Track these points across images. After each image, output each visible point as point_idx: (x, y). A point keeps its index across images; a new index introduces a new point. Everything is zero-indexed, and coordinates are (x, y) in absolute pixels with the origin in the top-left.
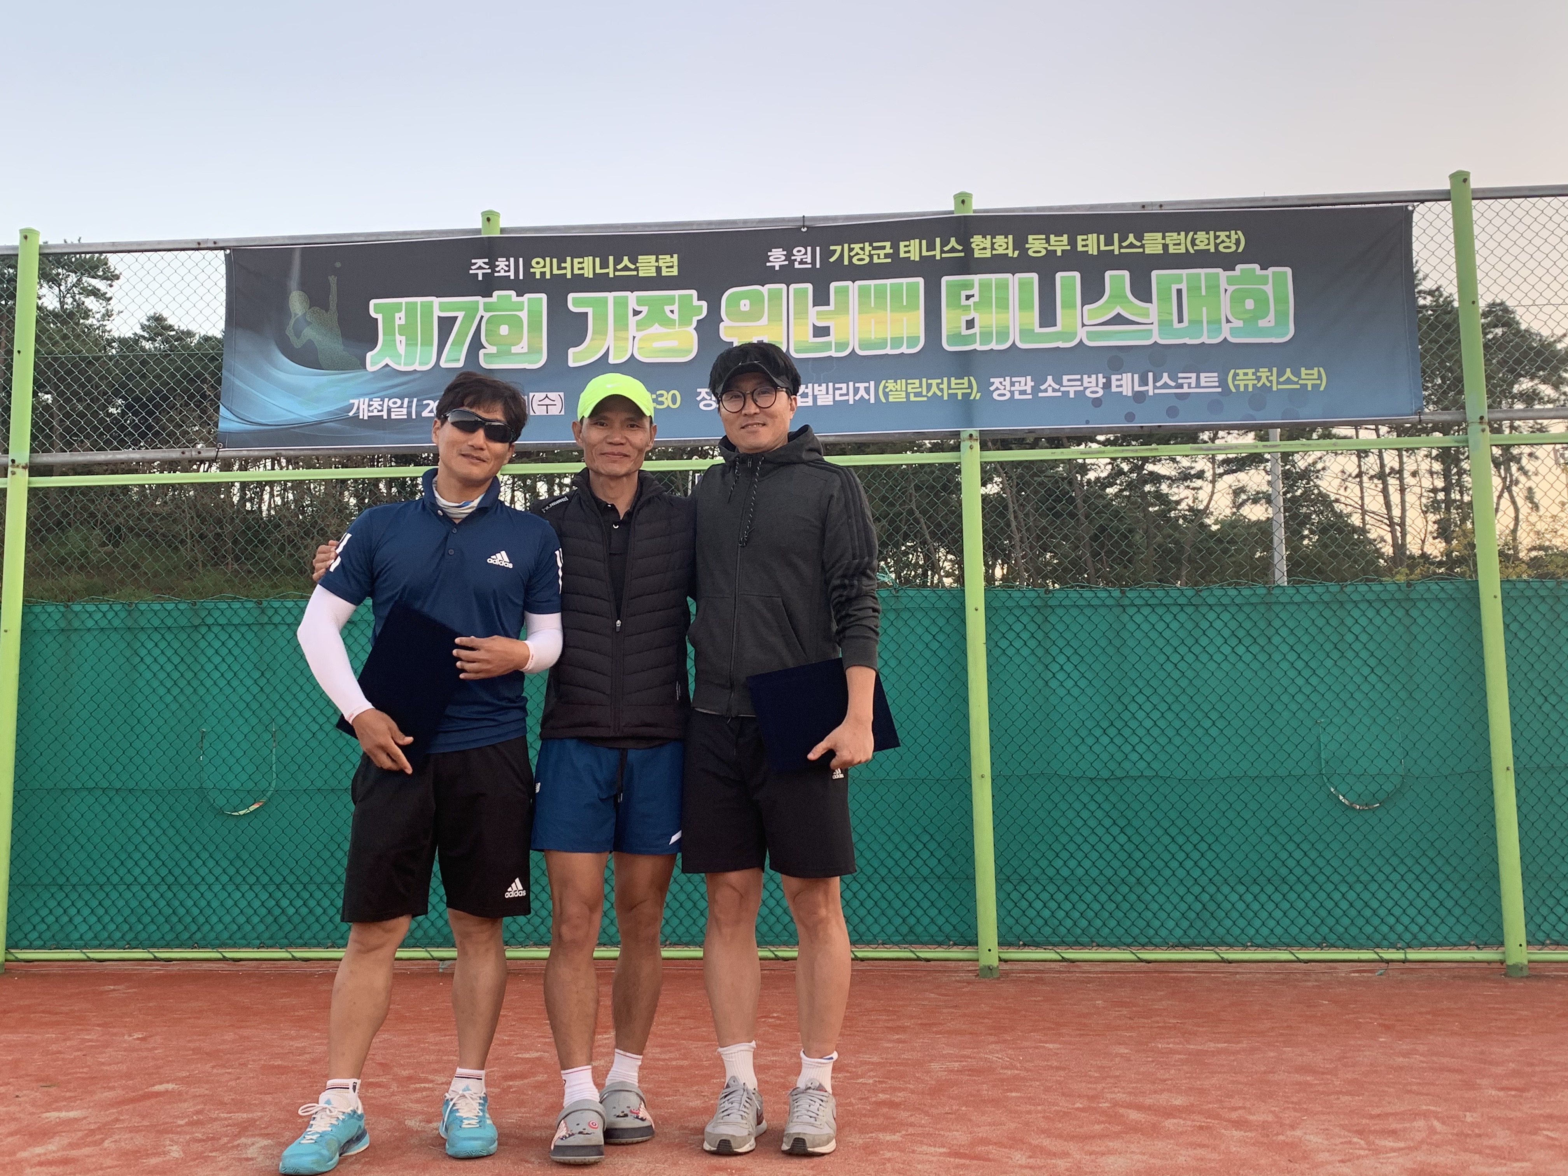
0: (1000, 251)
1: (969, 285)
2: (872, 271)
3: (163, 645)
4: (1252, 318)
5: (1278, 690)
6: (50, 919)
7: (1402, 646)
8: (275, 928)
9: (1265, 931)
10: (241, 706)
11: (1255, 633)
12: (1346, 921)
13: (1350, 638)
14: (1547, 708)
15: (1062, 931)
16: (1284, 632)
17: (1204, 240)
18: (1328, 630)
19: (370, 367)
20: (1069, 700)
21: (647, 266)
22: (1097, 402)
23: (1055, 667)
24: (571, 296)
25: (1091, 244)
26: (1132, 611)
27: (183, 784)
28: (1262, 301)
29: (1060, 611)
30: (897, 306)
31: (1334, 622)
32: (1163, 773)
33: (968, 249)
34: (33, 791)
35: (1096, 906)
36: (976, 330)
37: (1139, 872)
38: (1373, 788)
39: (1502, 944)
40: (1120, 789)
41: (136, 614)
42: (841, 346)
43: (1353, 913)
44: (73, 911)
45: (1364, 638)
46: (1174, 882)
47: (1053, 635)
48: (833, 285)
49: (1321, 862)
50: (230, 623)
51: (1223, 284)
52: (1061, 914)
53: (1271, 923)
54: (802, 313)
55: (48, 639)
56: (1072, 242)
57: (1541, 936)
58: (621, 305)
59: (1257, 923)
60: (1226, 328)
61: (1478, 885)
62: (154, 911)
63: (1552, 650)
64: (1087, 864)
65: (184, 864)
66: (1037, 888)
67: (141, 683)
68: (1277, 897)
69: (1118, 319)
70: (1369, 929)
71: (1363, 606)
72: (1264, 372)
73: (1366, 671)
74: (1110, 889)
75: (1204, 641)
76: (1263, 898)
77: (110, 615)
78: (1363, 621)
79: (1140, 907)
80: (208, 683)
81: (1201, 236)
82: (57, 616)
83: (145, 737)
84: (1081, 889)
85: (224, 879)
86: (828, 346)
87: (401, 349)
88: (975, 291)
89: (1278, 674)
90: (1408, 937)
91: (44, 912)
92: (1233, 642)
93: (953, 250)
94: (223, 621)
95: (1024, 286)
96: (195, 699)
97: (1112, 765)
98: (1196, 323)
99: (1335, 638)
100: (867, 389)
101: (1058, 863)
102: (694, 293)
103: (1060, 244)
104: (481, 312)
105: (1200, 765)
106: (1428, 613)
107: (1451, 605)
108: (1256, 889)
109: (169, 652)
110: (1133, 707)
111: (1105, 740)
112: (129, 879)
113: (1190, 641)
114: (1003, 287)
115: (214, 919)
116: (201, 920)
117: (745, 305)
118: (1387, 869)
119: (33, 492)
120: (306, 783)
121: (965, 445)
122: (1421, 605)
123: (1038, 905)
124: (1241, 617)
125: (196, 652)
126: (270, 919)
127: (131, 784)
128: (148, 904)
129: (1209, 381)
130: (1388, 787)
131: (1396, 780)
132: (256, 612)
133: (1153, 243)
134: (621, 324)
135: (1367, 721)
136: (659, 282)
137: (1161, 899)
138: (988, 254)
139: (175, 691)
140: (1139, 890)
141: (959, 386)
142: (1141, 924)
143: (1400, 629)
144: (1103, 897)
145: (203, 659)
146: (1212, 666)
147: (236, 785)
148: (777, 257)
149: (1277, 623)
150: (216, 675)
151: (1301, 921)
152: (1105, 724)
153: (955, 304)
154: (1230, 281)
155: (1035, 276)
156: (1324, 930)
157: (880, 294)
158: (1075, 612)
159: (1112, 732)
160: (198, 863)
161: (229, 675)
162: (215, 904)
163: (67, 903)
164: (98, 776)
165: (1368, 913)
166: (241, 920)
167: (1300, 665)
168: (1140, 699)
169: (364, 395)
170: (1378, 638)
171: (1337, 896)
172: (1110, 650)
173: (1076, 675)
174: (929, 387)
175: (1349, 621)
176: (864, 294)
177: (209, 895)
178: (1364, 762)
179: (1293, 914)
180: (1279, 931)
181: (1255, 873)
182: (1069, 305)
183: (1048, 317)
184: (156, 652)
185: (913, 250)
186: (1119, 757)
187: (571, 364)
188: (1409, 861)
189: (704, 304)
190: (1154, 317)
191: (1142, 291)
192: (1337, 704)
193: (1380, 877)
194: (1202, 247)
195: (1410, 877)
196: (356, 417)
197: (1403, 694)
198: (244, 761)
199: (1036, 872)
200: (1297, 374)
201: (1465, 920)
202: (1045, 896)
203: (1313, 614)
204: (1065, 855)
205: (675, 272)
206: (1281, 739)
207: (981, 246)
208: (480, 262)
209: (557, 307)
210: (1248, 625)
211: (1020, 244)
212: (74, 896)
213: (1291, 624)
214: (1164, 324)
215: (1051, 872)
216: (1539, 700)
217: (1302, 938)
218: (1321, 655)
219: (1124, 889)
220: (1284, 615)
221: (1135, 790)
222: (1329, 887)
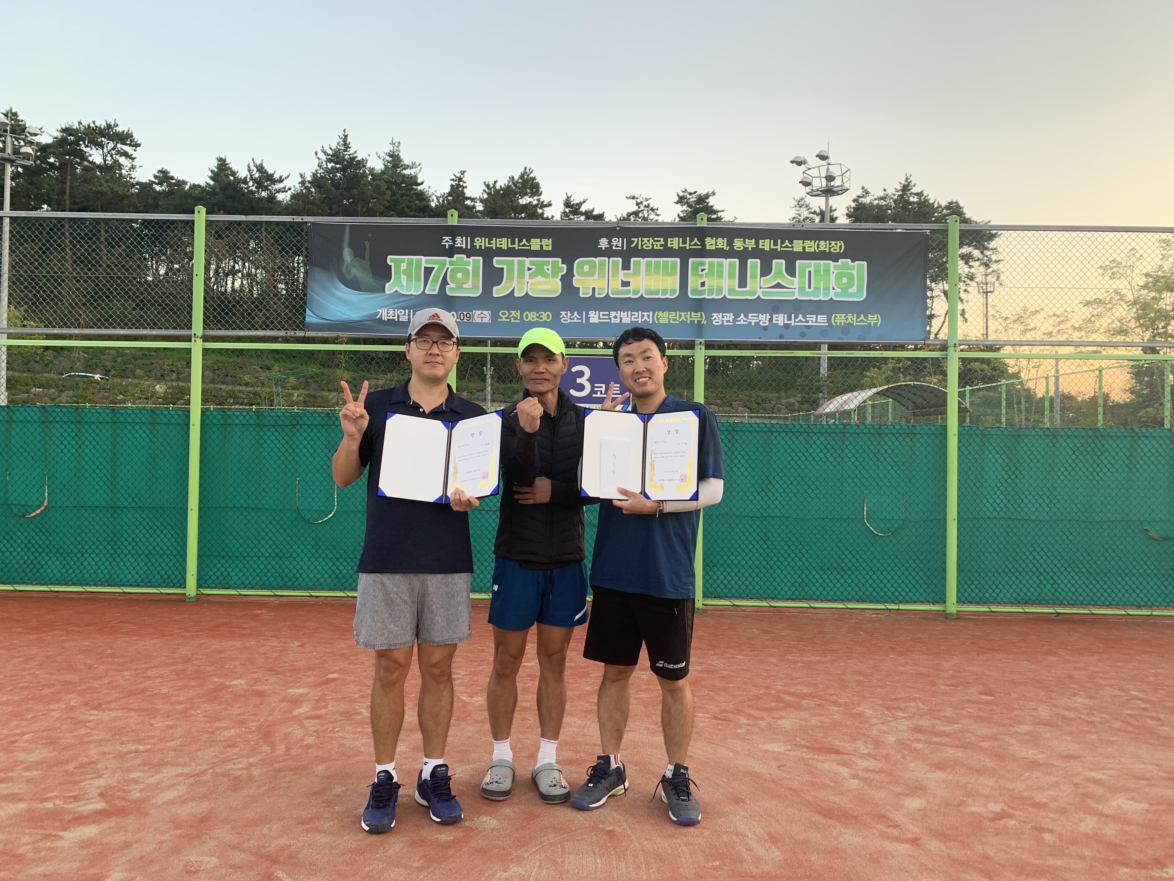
0: (720, 246)
1: (703, 264)
2: (653, 253)
3: (276, 434)
4: (845, 288)
5: (846, 476)
6: (218, 574)
7: (907, 456)
8: (336, 580)
9: (832, 593)
10: (318, 467)
11: (836, 447)
12: (871, 589)
13: (882, 451)
14: (975, 489)
15: (733, 590)
16: (850, 447)
17: (824, 246)
18: (872, 447)
19: (387, 292)
20: (742, 478)
21: (535, 244)
22: (765, 328)
23: (736, 461)
24: (495, 259)
25: (766, 245)
26: (776, 434)
27: (288, 507)
28: (851, 278)
29: (741, 434)
30: (666, 273)
31: (875, 443)
32: (787, 515)
33: (703, 245)
34: (208, 508)
35: (750, 579)
36: (706, 288)
37: (772, 563)
38: (889, 525)
39: (945, 602)
40: (765, 523)
41: (261, 418)
42: (636, 292)
43: (875, 585)
44: (230, 570)
45: (889, 451)
46: (789, 568)
47: (736, 445)
48: (632, 260)
49: (861, 561)
50: (312, 424)
51: (832, 269)
52: (733, 582)
53: (835, 589)
54: (615, 274)
55: (215, 429)
56: (757, 243)
57: (963, 599)
58: (521, 264)
59: (828, 589)
60: (832, 292)
61: (936, 574)
62: (273, 571)
63: (980, 461)
64: (747, 558)
65: (288, 547)
66: (722, 569)
67: (265, 454)
68: (838, 577)
69: (778, 286)
70: (882, 594)
71: (890, 436)
72: (850, 316)
73: (889, 468)
74: (757, 571)
75: (811, 450)
76: (832, 577)
77: (247, 418)
78: (890, 443)
79: (772, 580)
80: (301, 455)
81: (822, 243)
82: (219, 417)
83: (267, 482)
84: (743, 571)
85: (310, 555)
86: (628, 292)
87: (404, 282)
88: (706, 267)
89: (846, 468)
90: (900, 598)
91: (215, 570)
92: (825, 451)
93: (696, 244)
94: (308, 423)
95: (731, 265)
96: (293, 463)
97: (762, 510)
98: (817, 289)
99: (875, 451)
100: (648, 316)
101: (733, 558)
102: (560, 260)
103: (750, 244)
104: (447, 266)
105: (805, 512)
106: (921, 440)
107: (933, 437)
108: (829, 573)
109: (280, 438)
110: (774, 482)
111: (759, 498)
112: (259, 554)
113: (803, 450)
114: (721, 265)
115: (304, 576)
116: (298, 575)
117: (586, 268)
118: (893, 565)
119: (205, 351)
120: (353, 508)
121: (697, 347)
122: (918, 436)
123: (722, 578)
124: (829, 439)
125: (294, 438)
126: (333, 576)
127: (260, 506)
128: (269, 567)
129: (822, 319)
130: (896, 526)
131: (900, 522)
132: (326, 419)
133: (798, 246)
134: (521, 275)
135: (888, 492)
136: (541, 253)
137: (782, 576)
138: (713, 248)
139: (283, 458)
140: (772, 571)
141: (695, 317)
142: (772, 588)
143: (907, 448)
144: (754, 575)
145: (298, 442)
146: (814, 463)
147: (316, 508)
148: (603, 243)
149: (847, 443)
150: (304, 451)
151: (850, 589)
152: (759, 490)
153: (695, 274)
154: (836, 268)
155: (737, 261)
156: (860, 593)
157: (657, 265)
158: (748, 434)
159: (763, 494)
160: (295, 547)
161: (312, 451)
162: (305, 567)
163: (226, 565)
164: (242, 502)
165: (882, 586)
166: (319, 576)
167: (857, 464)
168: (778, 478)
169: (384, 307)
170: (896, 452)
171: (867, 577)
172: (764, 454)
173: (746, 465)
174: (680, 316)
175: (882, 443)
176: (648, 265)
177: (302, 563)
178: (885, 513)
179: (846, 585)
180: (838, 593)
181: (828, 565)
182: (754, 277)
183: (743, 283)
184: (273, 438)
185: (675, 243)
186: (765, 506)
187: (495, 295)
188: (903, 561)
189: (565, 266)
190: (796, 285)
191: (791, 271)
192: (874, 484)
193: (889, 569)
194: (822, 249)
195: (903, 569)
196: (380, 319)
197: (906, 480)
198: (320, 496)
199: (722, 561)
200: (866, 317)
201: (928, 590)
202: (725, 574)
203: (865, 439)
204: (736, 554)
205: (550, 248)
206: (846, 500)
207: (710, 243)
208: (447, 238)
209: (488, 265)
210: (832, 443)
211: (730, 243)
212: (230, 562)
213: (854, 443)
214: (801, 289)
215: (729, 562)
216: (972, 485)
217: (850, 597)
218: (867, 459)
219: (764, 571)
220: (851, 439)
221: (772, 523)
222: (864, 573)
